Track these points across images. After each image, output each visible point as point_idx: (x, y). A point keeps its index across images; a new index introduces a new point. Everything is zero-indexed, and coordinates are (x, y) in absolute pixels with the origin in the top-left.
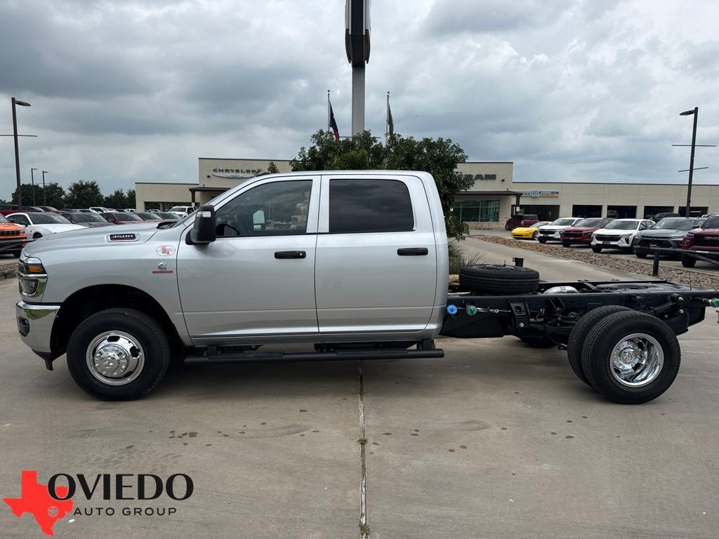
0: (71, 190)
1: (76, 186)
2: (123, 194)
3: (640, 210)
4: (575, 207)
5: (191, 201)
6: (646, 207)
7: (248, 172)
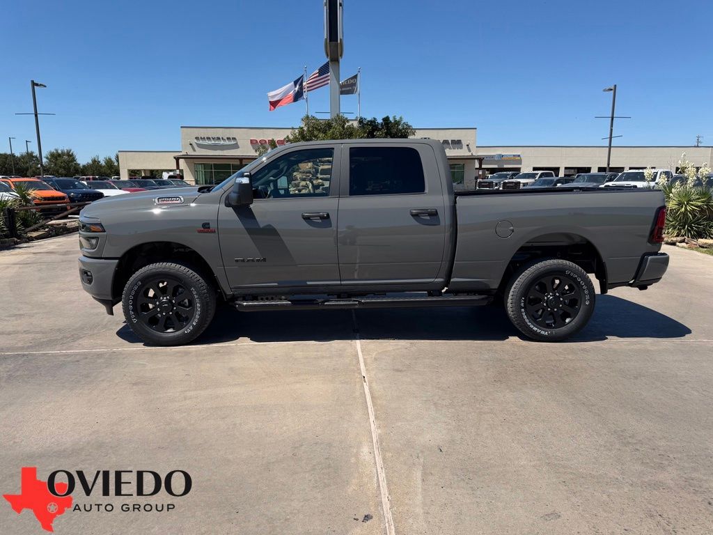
0: (47, 158)
1: (52, 155)
2: (99, 162)
3: (594, 171)
4: (535, 169)
5: (175, 168)
6: (599, 168)
7: (228, 139)
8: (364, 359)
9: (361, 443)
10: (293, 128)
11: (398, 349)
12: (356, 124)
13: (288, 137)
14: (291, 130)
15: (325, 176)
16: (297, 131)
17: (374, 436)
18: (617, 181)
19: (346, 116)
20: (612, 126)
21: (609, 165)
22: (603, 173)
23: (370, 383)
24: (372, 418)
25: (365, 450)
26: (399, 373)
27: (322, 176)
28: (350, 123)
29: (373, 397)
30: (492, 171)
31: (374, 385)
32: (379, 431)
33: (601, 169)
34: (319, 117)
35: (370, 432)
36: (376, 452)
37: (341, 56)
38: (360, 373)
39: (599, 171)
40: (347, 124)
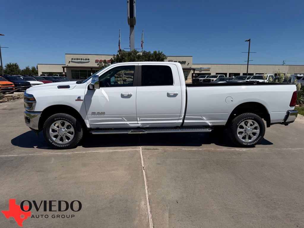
1: (8, 65)
2: (29, 69)
3: (241, 75)
4: (217, 74)
5: (63, 72)
6: (243, 74)
7: (86, 59)
8: (143, 159)
9: (141, 200)
10: (114, 55)
11: (158, 154)
12: (141, 54)
13: (112, 59)
14: (113, 56)
15: (128, 76)
16: (116, 56)
17: (147, 196)
18: (251, 79)
19: (137, 50)
20: (249, 56)
21: (247, 72)
22: (245, 76)
23: (146, 170)
24: (146, 188)
25: (143, 203)
26: (159, 165)
27: (126, 76)
28: (139, 53)
29: (147, 177)
30: (199, 74)
31: (147, 171)
32: (150, 194)
33: (244, 74)
34: (126, 50)
35: (145, 194)
36: (148, 204)
37: (135, 24)
38: (142, 166)
39: (243, 75)
40: (138, 54)
